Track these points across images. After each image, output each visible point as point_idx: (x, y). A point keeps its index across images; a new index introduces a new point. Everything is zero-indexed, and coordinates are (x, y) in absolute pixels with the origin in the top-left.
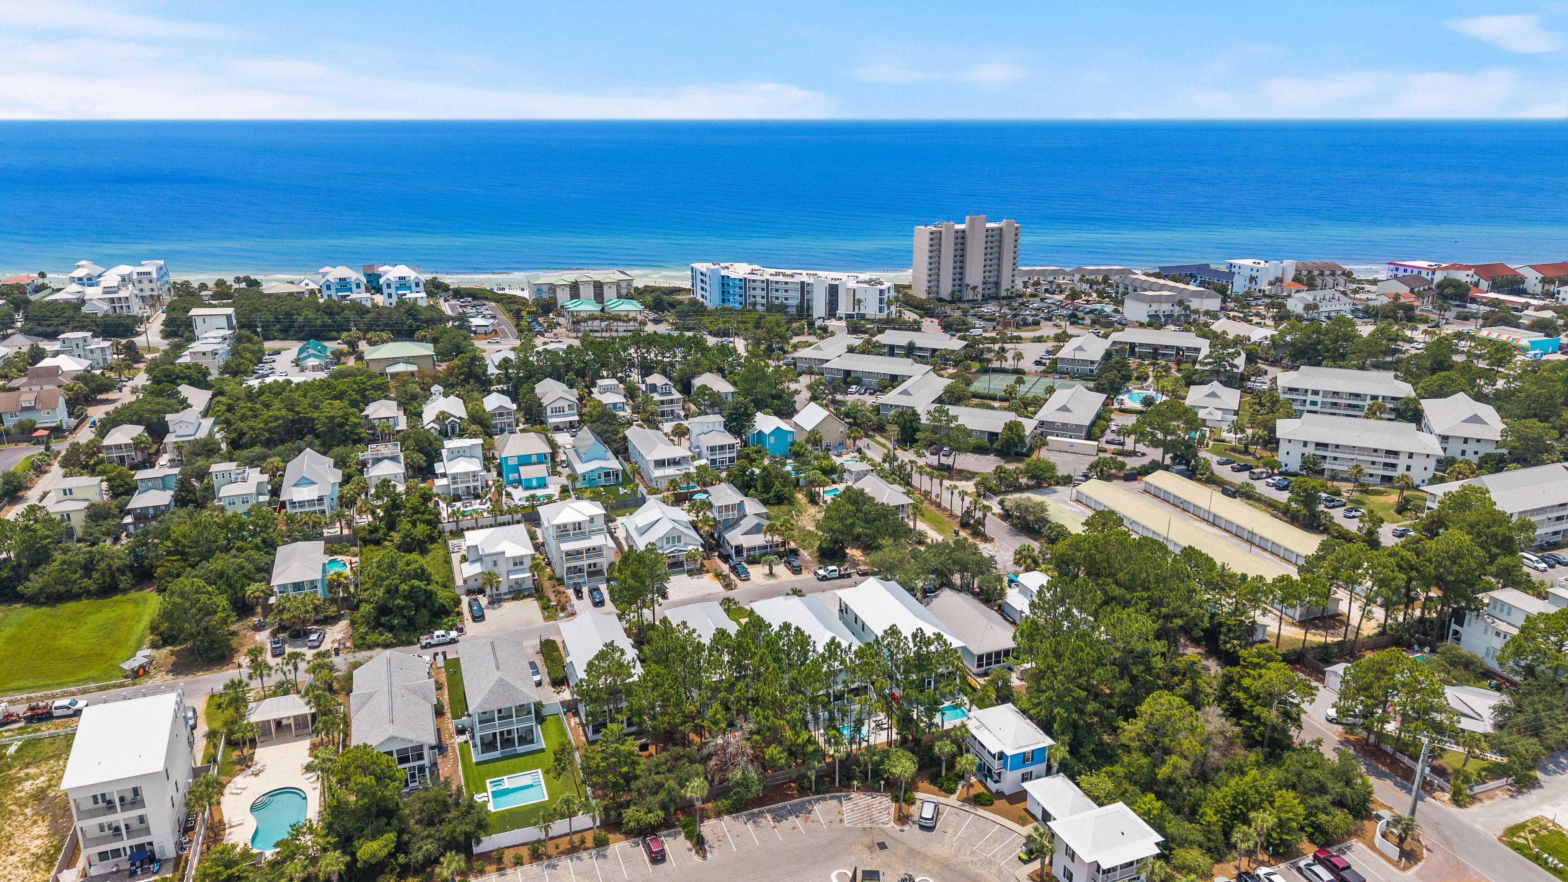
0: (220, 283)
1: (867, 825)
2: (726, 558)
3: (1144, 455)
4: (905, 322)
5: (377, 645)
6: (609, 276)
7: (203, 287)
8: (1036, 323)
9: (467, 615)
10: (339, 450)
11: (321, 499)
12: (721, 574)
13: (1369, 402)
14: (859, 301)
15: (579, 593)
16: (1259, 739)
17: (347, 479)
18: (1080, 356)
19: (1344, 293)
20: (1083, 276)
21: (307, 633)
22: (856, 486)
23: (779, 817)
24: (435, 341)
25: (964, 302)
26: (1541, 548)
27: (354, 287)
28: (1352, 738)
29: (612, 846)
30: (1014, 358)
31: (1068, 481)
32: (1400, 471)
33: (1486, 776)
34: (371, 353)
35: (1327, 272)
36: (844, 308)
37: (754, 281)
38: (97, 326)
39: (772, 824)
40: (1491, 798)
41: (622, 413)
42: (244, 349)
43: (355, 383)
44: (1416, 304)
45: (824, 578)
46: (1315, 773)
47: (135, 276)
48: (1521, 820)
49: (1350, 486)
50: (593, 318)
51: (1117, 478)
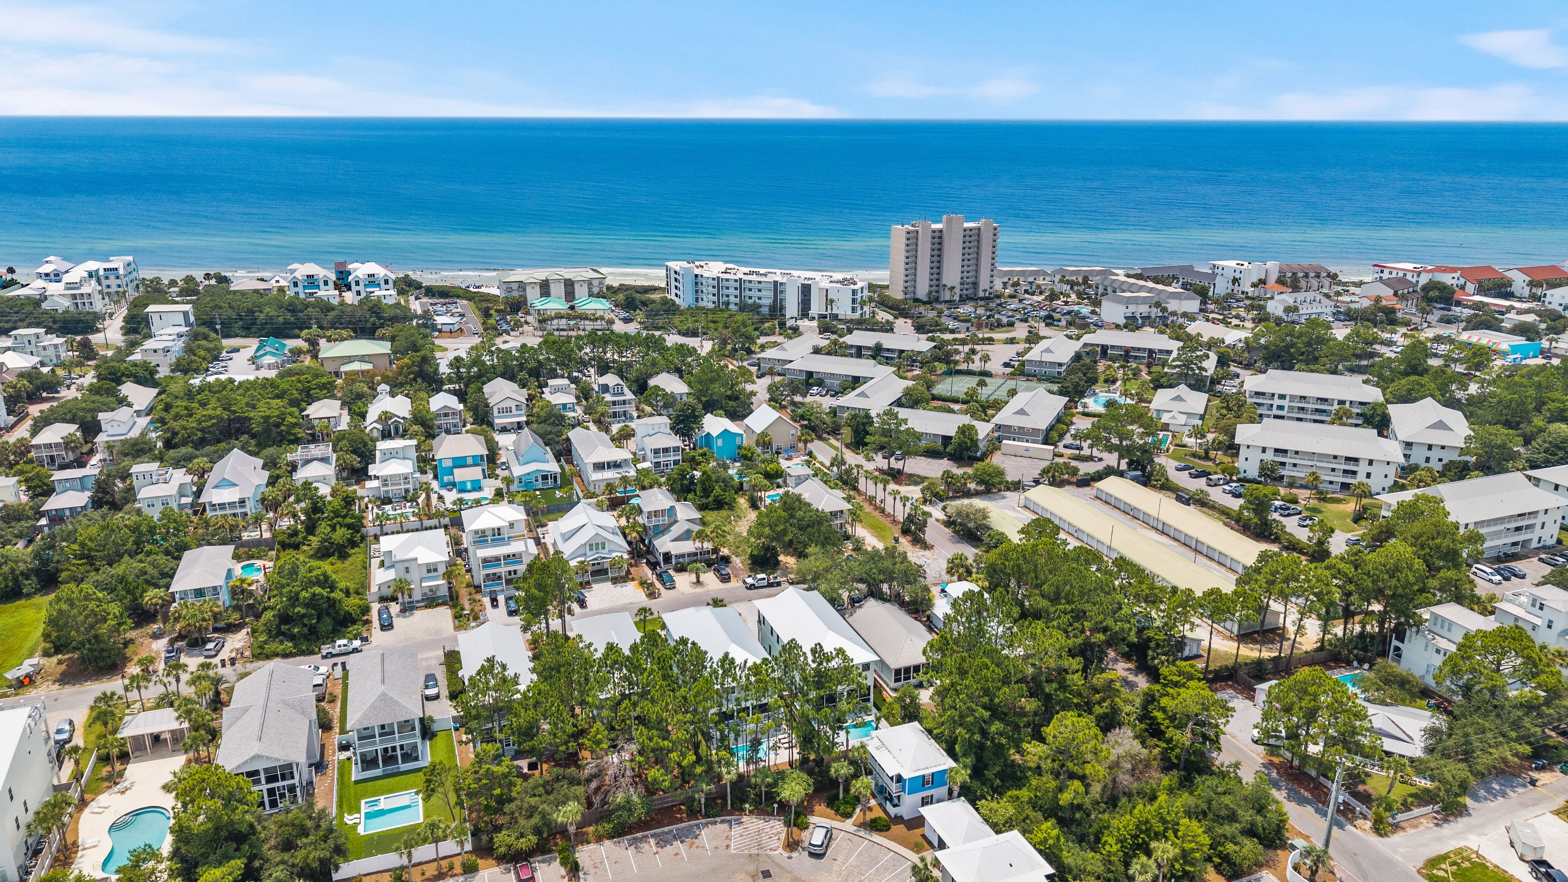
0: (189, 279)
1: (754, 851)
2: (653, 566)
3: (1101, 460)
4: (877, 323)
5: (276, 655)
6: (579, 274)
7: (173, 283)
8: (1011, 324)
9: (376, 623)
10: (270, 451)
11: (242, 502)
12: (645, 582)
13: (1336, 406)
14: (832, 301)
15: (494, 602)
16: (1175, 761)
17: (272, 481)
18: (1047, 358)
19: (1327, 296)
20: (1064, 277)
21: (205, 641)
22: (797, 491)
23: (663, 842)
24: (393, 339)
25: (941, 303)
26: (1498, 559)
27: (322, 284)
28: (1276, 760)
29: (481, 873)
30: (981, 360)
31: (1017, 486)
32: (1361, 477)
33: (1412, 802)
34: (328, 350)
35: (1312, 274)
36: (816, 308)
37: (727, 280)
38: (55, 322)
39: (655, 849)
40: (1415, 827)
41: (571, 414)
42: (199, 347)
43: (299, 381)
44: (1398, 306)
45: (752, 587)
46: (1227, 800)
47: (101, 272)
48: (1443, 851)
49: (1306, 493)
50: (559, 316)
51: (1070, 483)
